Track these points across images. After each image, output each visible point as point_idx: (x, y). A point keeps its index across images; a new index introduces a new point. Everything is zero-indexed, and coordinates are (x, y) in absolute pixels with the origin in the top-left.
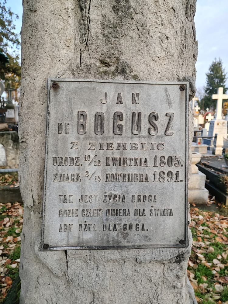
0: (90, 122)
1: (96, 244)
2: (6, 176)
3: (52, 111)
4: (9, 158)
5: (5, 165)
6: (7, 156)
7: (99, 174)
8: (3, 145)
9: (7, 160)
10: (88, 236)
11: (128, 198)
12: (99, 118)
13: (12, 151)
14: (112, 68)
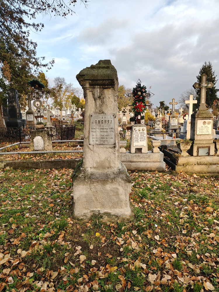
0: (97, 122)
1: (99, 144)
2: (45, 155)
3: (91, 120)
4: (46, 145)
5: (43, 149)
6: (44, 144)
7: (99, 131)
8: (42, 137)
9: (45, 146)
10: (97, 142)
11: (104, 135)
12: (99, 121)
13: (47, 141)
14: (101, 112)
